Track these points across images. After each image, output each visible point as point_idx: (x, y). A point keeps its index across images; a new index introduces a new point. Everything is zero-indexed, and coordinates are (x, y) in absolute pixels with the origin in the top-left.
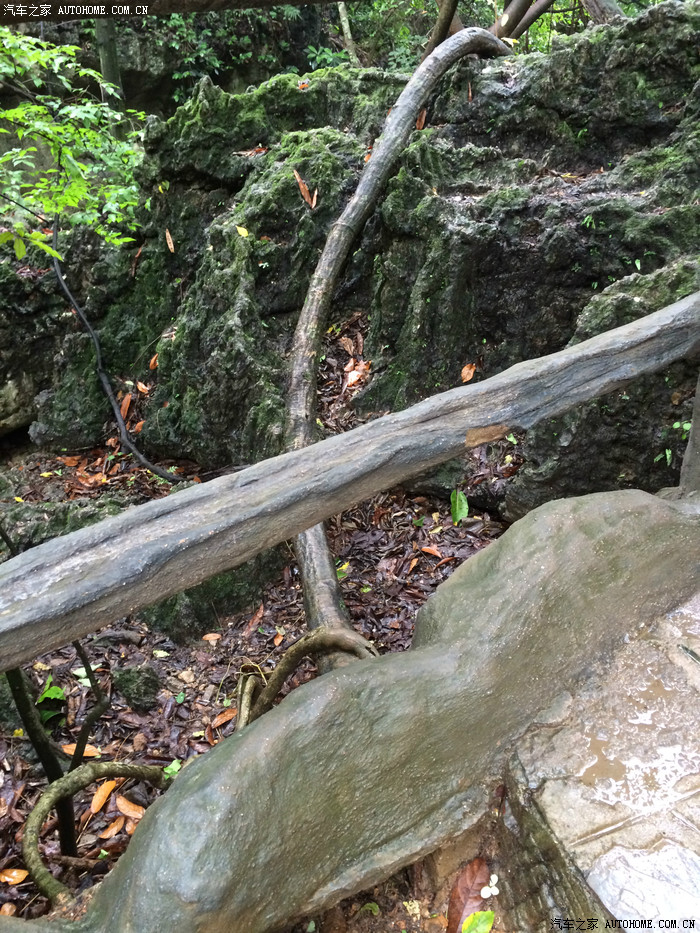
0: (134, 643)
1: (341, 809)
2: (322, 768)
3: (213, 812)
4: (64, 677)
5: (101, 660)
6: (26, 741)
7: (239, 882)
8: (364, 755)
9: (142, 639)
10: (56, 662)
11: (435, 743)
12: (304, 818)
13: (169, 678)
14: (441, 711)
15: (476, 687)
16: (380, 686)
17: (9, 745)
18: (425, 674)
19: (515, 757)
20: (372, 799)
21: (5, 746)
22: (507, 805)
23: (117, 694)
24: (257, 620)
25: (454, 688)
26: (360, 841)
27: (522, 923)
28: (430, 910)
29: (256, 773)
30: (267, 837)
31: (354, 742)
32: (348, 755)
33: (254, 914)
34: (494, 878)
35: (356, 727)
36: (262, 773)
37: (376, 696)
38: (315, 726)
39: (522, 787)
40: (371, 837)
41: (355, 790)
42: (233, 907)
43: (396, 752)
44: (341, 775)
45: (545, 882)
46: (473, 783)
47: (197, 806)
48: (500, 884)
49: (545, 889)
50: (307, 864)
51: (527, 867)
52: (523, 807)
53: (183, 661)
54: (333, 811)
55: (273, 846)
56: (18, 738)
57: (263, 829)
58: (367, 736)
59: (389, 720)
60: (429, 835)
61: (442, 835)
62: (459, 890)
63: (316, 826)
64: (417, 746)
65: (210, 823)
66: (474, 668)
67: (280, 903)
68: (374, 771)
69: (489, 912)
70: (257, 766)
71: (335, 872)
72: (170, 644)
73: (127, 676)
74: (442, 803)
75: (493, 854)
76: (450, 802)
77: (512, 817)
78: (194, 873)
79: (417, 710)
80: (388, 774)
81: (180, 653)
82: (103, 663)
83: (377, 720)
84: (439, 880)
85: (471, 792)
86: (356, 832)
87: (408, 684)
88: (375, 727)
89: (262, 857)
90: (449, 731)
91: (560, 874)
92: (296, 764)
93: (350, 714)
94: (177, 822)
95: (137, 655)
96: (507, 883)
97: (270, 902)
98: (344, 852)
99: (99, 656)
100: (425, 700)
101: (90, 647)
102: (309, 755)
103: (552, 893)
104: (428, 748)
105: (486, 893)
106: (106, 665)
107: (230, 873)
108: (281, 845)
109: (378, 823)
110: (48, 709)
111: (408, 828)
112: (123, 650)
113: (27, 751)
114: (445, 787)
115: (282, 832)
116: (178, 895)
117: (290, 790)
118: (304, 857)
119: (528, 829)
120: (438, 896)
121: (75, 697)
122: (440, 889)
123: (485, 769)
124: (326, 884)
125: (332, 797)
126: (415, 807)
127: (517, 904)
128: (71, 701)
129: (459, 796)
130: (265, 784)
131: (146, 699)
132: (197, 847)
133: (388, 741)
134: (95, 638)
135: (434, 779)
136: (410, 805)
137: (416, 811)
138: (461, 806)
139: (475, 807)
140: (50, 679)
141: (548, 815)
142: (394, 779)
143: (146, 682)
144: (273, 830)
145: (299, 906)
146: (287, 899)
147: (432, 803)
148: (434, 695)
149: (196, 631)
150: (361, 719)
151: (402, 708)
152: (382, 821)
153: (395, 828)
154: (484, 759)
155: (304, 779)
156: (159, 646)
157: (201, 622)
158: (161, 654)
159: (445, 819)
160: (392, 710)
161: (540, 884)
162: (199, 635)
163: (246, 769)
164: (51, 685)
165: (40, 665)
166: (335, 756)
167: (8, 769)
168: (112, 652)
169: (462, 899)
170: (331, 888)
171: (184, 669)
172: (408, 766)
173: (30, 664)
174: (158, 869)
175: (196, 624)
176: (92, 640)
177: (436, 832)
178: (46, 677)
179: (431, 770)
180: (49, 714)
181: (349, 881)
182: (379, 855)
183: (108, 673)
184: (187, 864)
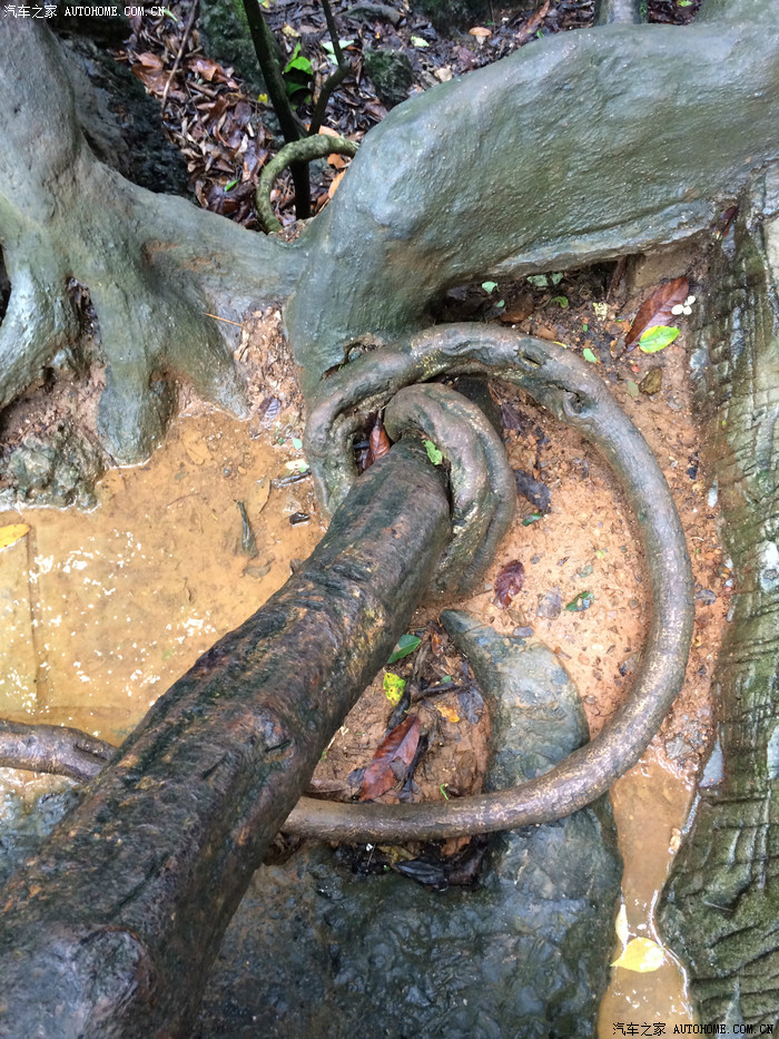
0: (392, 23)
1: (549, 185)
2: (538, 135)
3: (416, 147)
4: (313, 49)
5: (354, 36)
6: (269, 109)
7: (430, 221)
8: (588, 134)
9: (402, 18)
10: (307, 29)
11: (673, 140)
12: (507, 182)
13: (423, 72)
14: (691, 104)
15: (743, 84)
16: (628, 56)
17: (253, 110)
18: (687, 55)
19: (761, 180)
20: (584, 184)
21: (249, 110)
22: (732, 228)
23: (366, 80)
24: (538, 20)
25: (716, 79)
26: (560, 223)
27: (703, 343)
28: (617, 315)
29: (466, 121)
30: (465, 188)
31: (580, 116)
32: (570, 129)
33: (442, 259)
34: (691, 299)
35: (586, 99)
36: (472, 122)
37: (619, 68)
38: (541, 84)
39: (754, 211)
40: (572, 223)
41: (569, 169)
42: (421, 243)
43: (623, 139)
44: (557, 149)
45: (739, 305)
46: (702, 196)
47: (401, 137)
48: (695, 305)
49: (737, 312)
50: (502, 230)
51: (727, 289)
52: (747, 232)
53: (443, 55)
54: (539, 185)
55: (470, 199)
56: (262, 104)
57: (463, 179)
58: (597, 113)
59: (627, 99)
60: (634, 236)
61: (649, 239)
62: (652, 303)
63: (518, 194)
64: (651, 138)
65: (411, 156)
66: (750, 60)
67: (468, 257)
68: (594, 153)
69: (675, 328)
70: (469, 112)
71: (528, 246)
72: (431, 32)
73: (379, 60)
74: (660, 208)
75: (700, 278)
76: (667, 210)
77: (732, 242)
78: (389, 199)
79: (663, 96)
80: (609, 162)
81: (441, 45)
82: (355, 40)
83: (614, 96)
84: (635, 289)
85: (698, 205)
86: (559, 214)
87: (662, 62)
88: (609, 104)
89: (457, 206)
90: (694, 130)
91: (756, 299)
92: (511, 124)
93: (584, 82)
94: (380, 148)
95: (394, 38)
96: (702, 307)
97: (458, 252)
98: (542, 231)
99: (353, 31)
100: (676, 86)
101: (343, 18)
102: (527, 117)
103: (741, 317)
104: (663, 144)
105: (677, 310)
106: (358, 43)
107: (423, 209)
108: (478, 200)
109: (584, 211)
110: (294, 82)
111: (615, 224)
112: (379, 29)
113: (271, 121)
114: (668, 193)
115: (482, 188)
116: (372, 216)
117: (499, 149)
118: (500, 221)
119: (743, 254)
120: (629, 304)
121: (322, 74)
122: (633, 297)
123: (721, 185)
124: (517, 255)
125: (542, 170)
126: (629, 204)
127: (704, 325)
128: (318, 78)
129: (681, 205)
130: (474, 134)
131: (396, 92)
132: (396, 176)
133: (620, 123)
134: (350, 7)
135: (659, 180)
136: (624, 201)
137: (629, 208)
138: (680, 215)
139: (695, 220)
140: (298, 47)
141: (770, 242)
142: (614, 169)
143: (399, 70)
144: (473, 185)
145: (487, 267)
146: (475, 255)
147: (648, 206)
148: (689, 82)
149: (463, 20)
150: (595, 90)
151: (646, 89)
152: (589, 210)
153: (600, 220)
154: (723, 174)
155: (516, 142)
156: (419, 31)
157: (470, 8)
158: (420, 42)
159: (657, 224)
160: (634, 89)
161: (733, 307)
162: (466, 27)
163: (456, 113)
164: (299, 54)
165: (288, 29)
166: (555, 126)
167: (252, 135)
168: (366, 29)
169: (652, 312)
170: (521, 259)
171: (442, 66)
172: (634, 159)
173: (279, 26)
174: (357, 190)
175: (465, 10)
176: (345, 9)
177: (643, 234)
178: (295, 45)
179: (659, 170)
180: (295, 87)
181: (540, 258)
182: (577, 242)
183: (360, 54)
184: (384, 190)
